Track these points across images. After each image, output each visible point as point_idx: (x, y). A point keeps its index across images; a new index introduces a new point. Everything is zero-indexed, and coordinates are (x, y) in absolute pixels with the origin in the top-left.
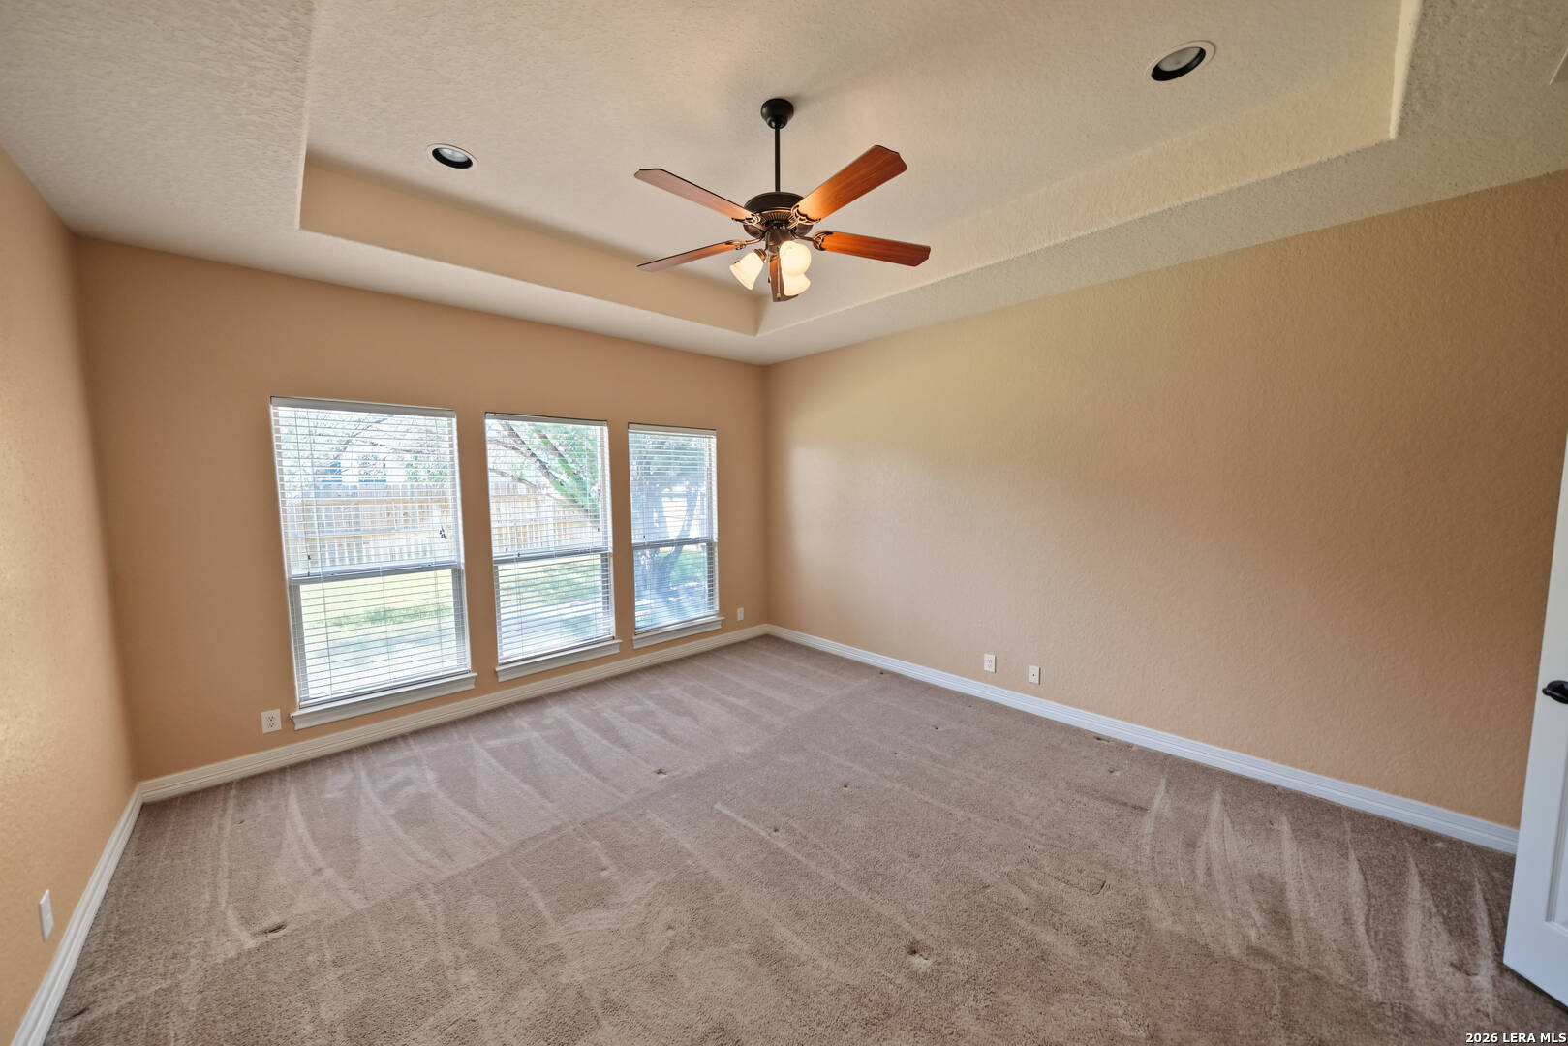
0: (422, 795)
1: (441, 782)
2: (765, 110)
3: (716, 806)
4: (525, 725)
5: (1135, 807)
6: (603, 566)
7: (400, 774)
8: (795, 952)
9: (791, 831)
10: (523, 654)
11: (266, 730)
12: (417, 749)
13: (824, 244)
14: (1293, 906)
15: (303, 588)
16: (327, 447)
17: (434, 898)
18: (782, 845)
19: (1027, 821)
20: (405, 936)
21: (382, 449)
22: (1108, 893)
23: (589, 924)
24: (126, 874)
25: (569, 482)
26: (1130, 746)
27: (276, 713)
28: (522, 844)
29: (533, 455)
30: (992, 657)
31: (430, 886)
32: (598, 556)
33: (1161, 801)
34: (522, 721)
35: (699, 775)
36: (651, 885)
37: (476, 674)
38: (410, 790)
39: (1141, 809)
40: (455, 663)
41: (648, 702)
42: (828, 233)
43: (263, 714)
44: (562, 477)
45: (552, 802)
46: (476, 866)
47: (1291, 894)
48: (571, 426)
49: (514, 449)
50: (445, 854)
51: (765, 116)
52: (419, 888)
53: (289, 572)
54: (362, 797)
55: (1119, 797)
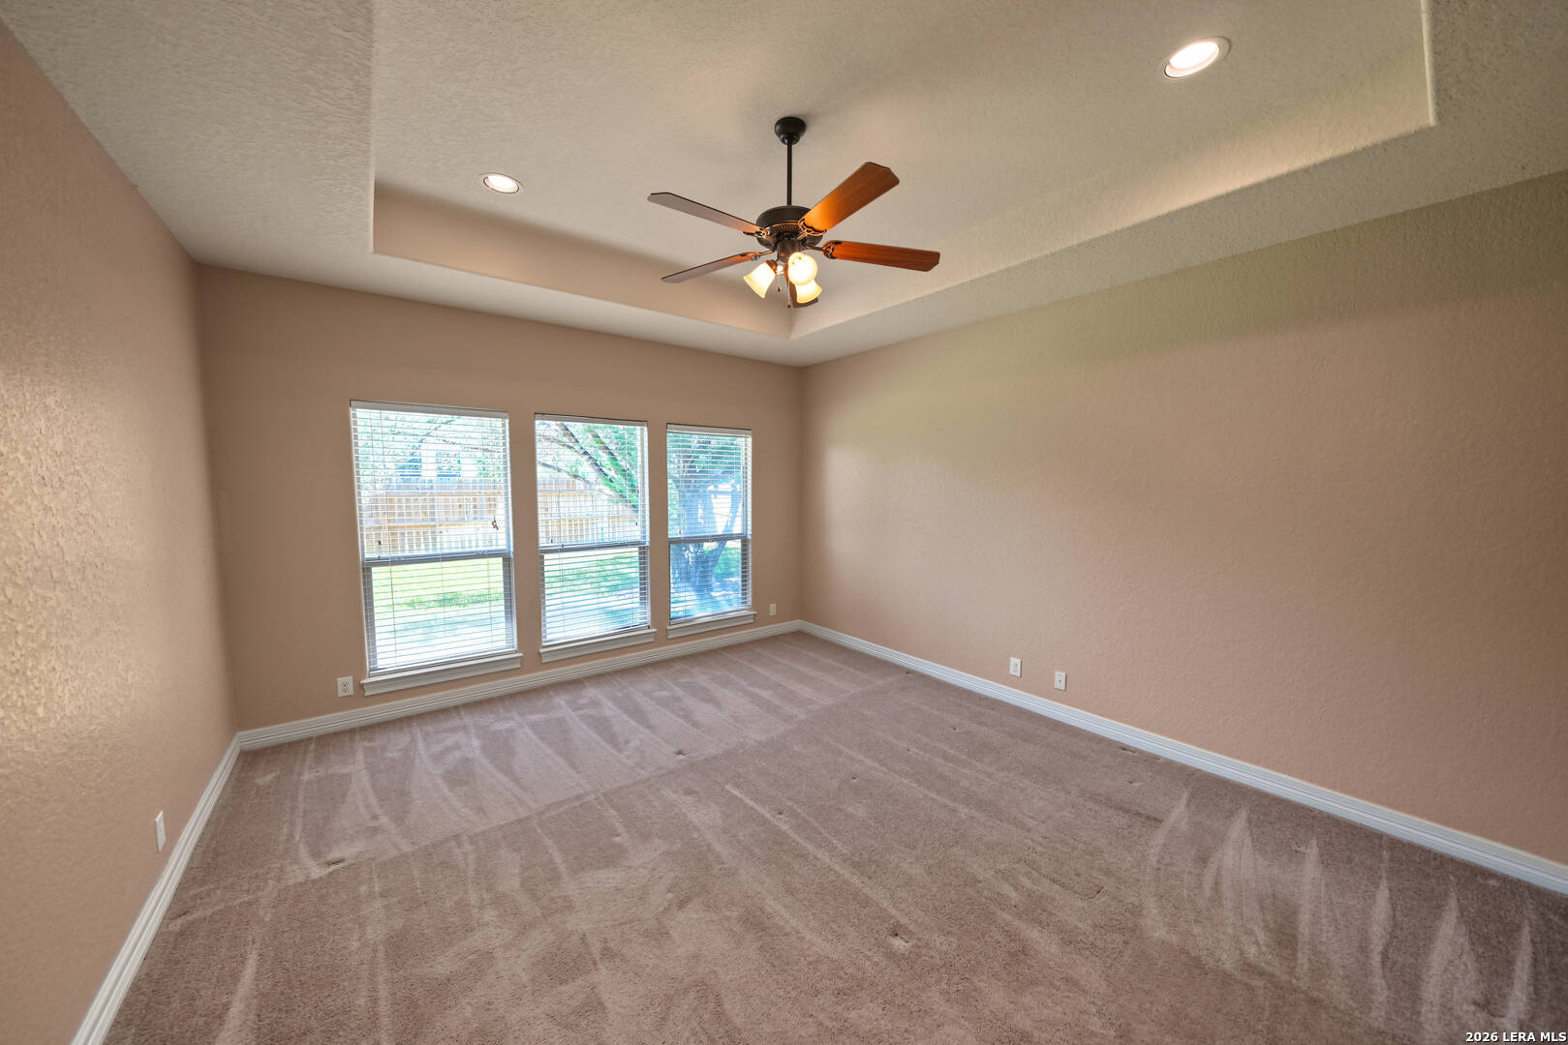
0: (467, 759)
1: (484, 749)
2: (778, 128)
3: (726, 787)
4: (563, 703)
5: (1148, 818)
6: (640, 559)
7: (450, 740)
8: (782, 923)
9: (794, 814)
10: (565, 638)
11: (341, 694)
12: (468, 719)
13: (835, 253)
14: (1304, 929)
15: (374, 569)
16: (403, 445)
17: (468, 847)
18: (785, 827)
19: (1031, 823)
20: (440, 877)
21: (454, 447)
22: (1104, 899)
23: (598, 882)
24: (224, 807)
25: (618, 477)
26: (1157, 758)
27: (349, 679)
28: (549, 807)
29: (586, 453)
30: (1018, 661)
31: (465, 838)
32: (637, 549)
33: (1179, 813)
34: (561, 700)
35: (715, 757)
36: (658, 852)
37: (521, 655)
38: (458, 755)
39: (1155, 821)
40: (504, 644)
41: (677, 689)
42: (837, 243)
43: (339, 680)
44: (612, 474)
45: (578, 773)
46: (507, 824)
47: (1304, 918)
48: (621, 427)
49: (570, 447)
50: (480, 810)
51: (779, 134)
52: (457, 837)
53: (363, 555)
54: (417, 757)
55: (1134, 808)
